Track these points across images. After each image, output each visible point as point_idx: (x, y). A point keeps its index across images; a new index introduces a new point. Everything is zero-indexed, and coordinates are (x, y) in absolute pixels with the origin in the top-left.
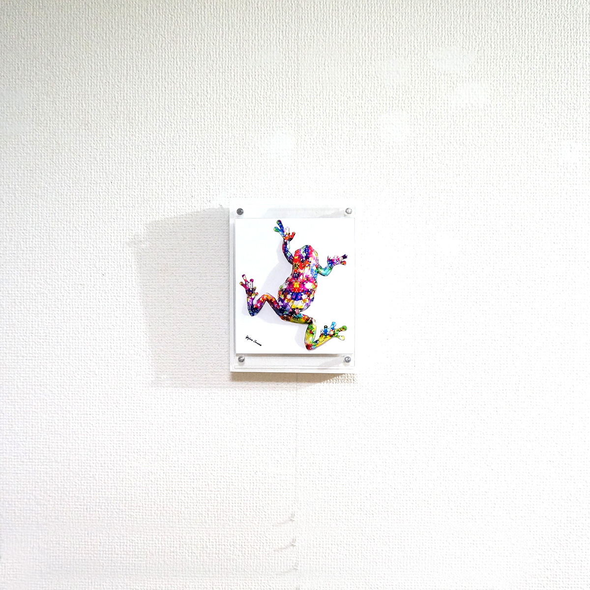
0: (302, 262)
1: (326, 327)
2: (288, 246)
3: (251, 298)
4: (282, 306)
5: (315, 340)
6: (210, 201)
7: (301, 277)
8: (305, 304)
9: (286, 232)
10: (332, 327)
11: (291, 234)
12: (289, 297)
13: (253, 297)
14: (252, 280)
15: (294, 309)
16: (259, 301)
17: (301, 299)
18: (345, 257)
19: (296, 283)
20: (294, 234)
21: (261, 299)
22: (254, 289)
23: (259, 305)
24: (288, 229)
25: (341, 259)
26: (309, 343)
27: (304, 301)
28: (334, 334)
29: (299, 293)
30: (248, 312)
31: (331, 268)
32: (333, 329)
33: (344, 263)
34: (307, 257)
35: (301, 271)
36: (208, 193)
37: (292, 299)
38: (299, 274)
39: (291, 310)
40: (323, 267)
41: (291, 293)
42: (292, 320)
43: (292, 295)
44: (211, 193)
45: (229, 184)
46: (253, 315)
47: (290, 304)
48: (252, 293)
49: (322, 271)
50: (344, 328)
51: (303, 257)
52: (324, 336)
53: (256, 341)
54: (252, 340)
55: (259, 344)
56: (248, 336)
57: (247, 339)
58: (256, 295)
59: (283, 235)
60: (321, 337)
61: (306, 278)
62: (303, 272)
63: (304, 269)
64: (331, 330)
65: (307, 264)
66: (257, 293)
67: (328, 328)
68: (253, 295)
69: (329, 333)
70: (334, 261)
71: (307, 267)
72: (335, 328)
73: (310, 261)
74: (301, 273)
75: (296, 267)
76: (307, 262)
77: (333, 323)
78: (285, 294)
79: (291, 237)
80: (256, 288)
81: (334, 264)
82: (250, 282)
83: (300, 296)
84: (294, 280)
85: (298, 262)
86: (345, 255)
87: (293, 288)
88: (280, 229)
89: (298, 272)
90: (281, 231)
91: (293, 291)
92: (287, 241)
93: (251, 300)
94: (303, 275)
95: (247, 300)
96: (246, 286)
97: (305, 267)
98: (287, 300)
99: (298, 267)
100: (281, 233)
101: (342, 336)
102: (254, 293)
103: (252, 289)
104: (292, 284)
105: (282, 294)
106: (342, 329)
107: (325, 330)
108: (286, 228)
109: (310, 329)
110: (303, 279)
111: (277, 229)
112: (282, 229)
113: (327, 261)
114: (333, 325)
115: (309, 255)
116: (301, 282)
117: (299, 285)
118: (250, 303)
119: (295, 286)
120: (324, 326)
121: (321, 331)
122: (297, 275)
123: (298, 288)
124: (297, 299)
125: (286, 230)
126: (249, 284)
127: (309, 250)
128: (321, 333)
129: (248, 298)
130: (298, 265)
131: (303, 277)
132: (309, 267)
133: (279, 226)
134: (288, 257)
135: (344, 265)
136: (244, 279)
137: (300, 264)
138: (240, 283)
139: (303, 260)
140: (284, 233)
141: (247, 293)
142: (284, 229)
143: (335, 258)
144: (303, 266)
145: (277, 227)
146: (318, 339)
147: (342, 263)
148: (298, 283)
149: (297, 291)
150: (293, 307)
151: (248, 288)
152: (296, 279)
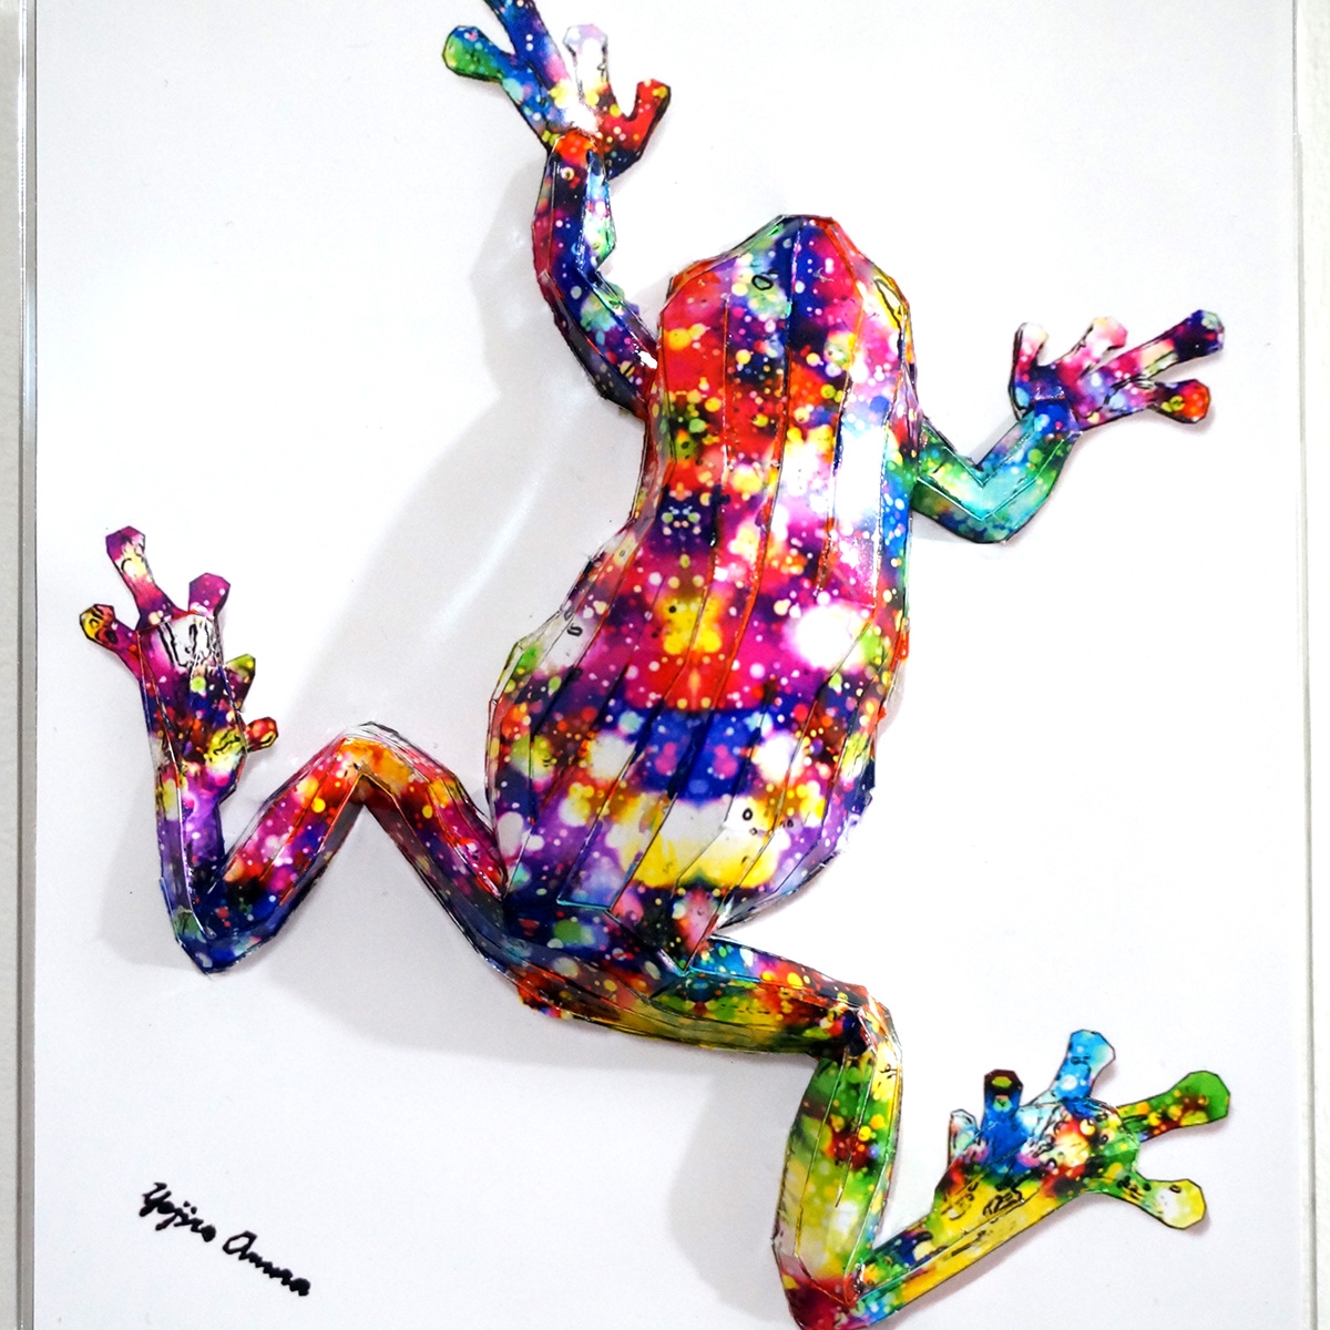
0: (755, 376)
1: (1002, 1087)
2: (592, 228)
3: (203, 781)
4: (530, 861)
5: (888, 1232)
7: (745, 541)
8: (782, 839)
9: (577, 78)
10: (1070, 1084)
11: (625, 105)
12: (608, 756)
13: (221, 764)
14: (210, 592)
15: (668, 895)
16: (279, 809)
17: (744, 780)
18: (1194, 339)
19: (685, 613)
20: (654, 104)
21: (306, 788)
22: (231, 685)
23: (279, 852)
24: (590, 53)
25: (1158, 359)
26: (821, 1260)
27: (781, 805)
28: (1093, 1168)
29: (729, 711)
30: (159, 924)
31: (1053, 455)
32: (1079, 1107)
34: (804, 333)
35: (746, 480)
37: (644, 778)
38: (723, 512)
39: (629, 906)
40: (969, 443)
42: (640, 1009)
43: (641, 739)
46: (221, 962)
47: (623, 837)
48: (215, 720)
49: (960, 488)
50: (1197, 1102)
51: (755, 332)
52: (987, 1192)
53: (251, 1237)
54: (209, 1234)
55: (285, 1276)
56: (161, 1187)
57: (156, 1217)
58: (256, 744)
59: (537, 117)
60: (954, 1198)
61: (794, 552)
62: (765, 485)
63: (771, 451)
64: (1057, 1118)
65: (810, 408)
66: (267, 720)
67: (1025, 1098)
68: (216, 741)
69: (1044, 1158)
70: (1080, 383)
71: (805, 429)
72: (1098, 1095)
73: (833, 370)
74: (746, 497)
75: (682, 438)
76: (802, 386)
77: (1070, 1047)
78: (562, 726)
79: (630, 137)
80: (252, 674)
81: (1083, 409)
82: (196, 606)
83: (737, 751)
84: (665, 578)
85: (704, 385)
86: (1198, 316)
87: (654, 666)
88: (508, 48)
89: (702, 488)
90: (522, 68)
91: (653, 696)
92: (580, 174)
93: (199, 796)
94: (764, 521)
95: (160, 797)
96: (148, 646)
97: (784, 439)
98: (589, 791)
99: (704, 434)
100: (518, 90)
101: (1175, 1189)
102: (232, 724)
103: (209, 678)
104: (648, 616)
105: (527, 734)
106: (1175, 1112)
107: (999, 1116)
108: (575, 35)
109: (835, 1111)
110: (762, 557)
111: (479, 46)
112: (530, 47)
113: (1012, 386)
114: (1076, 1061)
115: (818, 312)
116: (738, 598)
117: (716, 626)
118: (189, 827)
119: (673, 644)
120: (989, 1079)
121: (953, 1135)
122: (695, 517)
123: (714, 656)
124: (698, 786)
125: (574, 54)
126: (181, 629)
127: (819, 264)
128: (957, 1153)
129: (164, 773)
130: (704, 415)
131: (766, 538)
132: (824, 430)
133: (500, 17)
134: (601, 338)
135: (1190, 422)
136: (122, 575)
137: (731, 408)
138: (82, 623)
139: (757, 358)
140: (553, 92)
141: (153, 725)
142: (550, 49)
143: (1088, 354)
144: (761, 421)
145: (481, 36)
146: (920, 1223)
147: (1165, 406)
148: (714, 606)
149: (702, 693)
150: (651, 876)
151: (172, 674)
152: (685, 561)
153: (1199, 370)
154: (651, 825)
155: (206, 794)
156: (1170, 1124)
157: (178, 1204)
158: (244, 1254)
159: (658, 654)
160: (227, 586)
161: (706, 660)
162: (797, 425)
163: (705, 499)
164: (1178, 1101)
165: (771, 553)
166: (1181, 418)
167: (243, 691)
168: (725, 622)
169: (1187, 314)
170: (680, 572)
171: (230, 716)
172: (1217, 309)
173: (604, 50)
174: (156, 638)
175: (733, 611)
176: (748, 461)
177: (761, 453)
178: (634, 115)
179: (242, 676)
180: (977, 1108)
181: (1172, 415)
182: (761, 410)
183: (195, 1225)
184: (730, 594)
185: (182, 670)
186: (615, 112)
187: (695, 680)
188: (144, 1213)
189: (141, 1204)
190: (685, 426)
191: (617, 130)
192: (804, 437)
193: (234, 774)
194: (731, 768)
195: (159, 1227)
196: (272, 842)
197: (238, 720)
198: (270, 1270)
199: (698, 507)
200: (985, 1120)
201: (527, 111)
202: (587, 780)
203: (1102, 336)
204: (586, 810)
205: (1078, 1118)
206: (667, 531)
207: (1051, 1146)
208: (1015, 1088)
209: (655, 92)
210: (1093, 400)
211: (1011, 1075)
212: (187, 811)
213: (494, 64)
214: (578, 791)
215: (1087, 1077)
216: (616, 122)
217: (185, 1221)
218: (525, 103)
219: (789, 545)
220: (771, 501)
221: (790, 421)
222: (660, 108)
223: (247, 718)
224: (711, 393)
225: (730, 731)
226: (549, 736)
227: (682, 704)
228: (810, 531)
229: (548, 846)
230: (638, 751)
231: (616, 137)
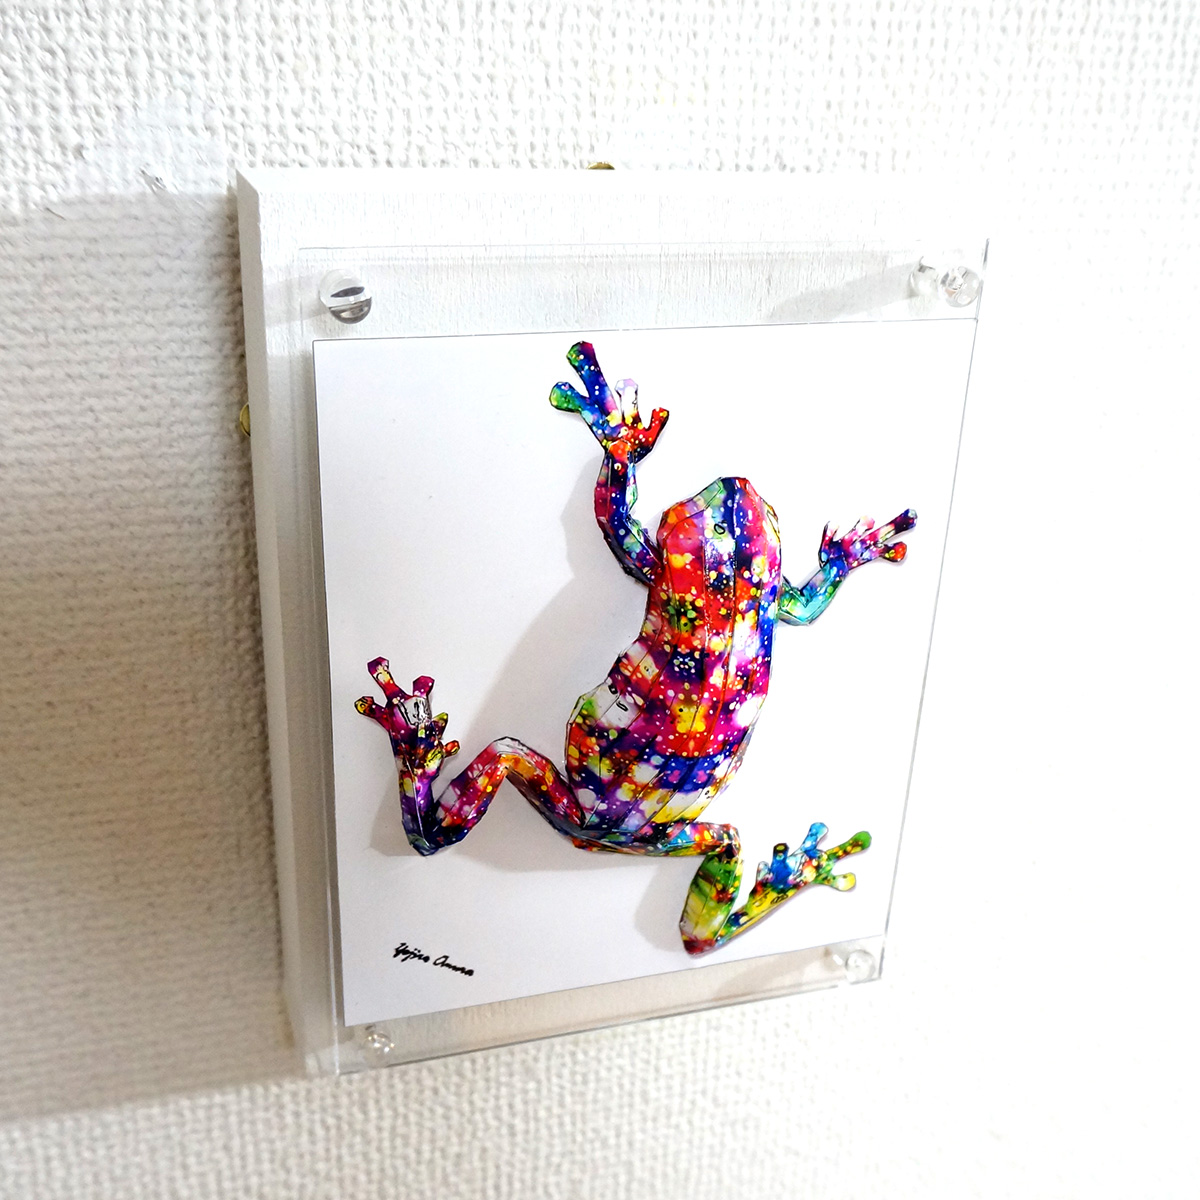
0: (719, 586)
1: (781, 850)
3: (424, 775)
6: (79, 151)
7: (716, 678)
9: (621, 409)
10: (808, 844)
11: (645, 423)
12: (644, 773)
13: (432, 766)
14: (424, 685)
18: (903, 523)
19: (687, 713)
20: (660, 420)
22: (437, 728)
24: (629, 395)
25: (886, 535)
29: (708, 755)
31: (835, 584)
32: (811, 853)
33: (894, 553)
34: (742, 559)
35: (717, 644)
36: (64, 100)
37: (661, 783)
38: (707, 661)
39: (646, 830)
41: (657, 760)
43: (662, 768)
44: (85, 96)
45: (195, 40)
48: (429, 747)
50: (859, 843)
52: (773, 895)
53: (446, 957)
54: (426, 959)
55: (462, 970)
56: (403, 944)
57: (401, 956)
58: (449, 753)
59: (600, 432)
60: (758, 897)
61: (739, 678)
62: (726, 646)
63: (728, 628)
64: (803, 861)
65: (746, 602)
66: (454, 742)
67: (789, 853)
68: (430, 756)
69: (798, 880)
70: (851, 547)
71: (743, 614)
72: (819, 847)
73: (755, 580)
74: (717, 653)
75: (683, 621)
76: (742, 591)
77: (810, 830)
78: (618, 755)
79: (647, 440)
80: (446, 721)
81: (851, 560)
82: (417, 693)
83: (708, 772)
84: (676, 693)
85: (694, 591)
86: (907, 512)
87: (671, 737)
88: (586, 394)
89: (696, 649)
90: (592, 405)
91: (670, 750)
92: (625, 467)
93: (422, 783)
94: (726, 665)
95: (401, 785)
96: (393, 714)
97: (734, 621)
98: (633, 787)
99: (695, 619)
100: (590, 417)
101: (845, 877)
102: (437, 746)
103: (426, 728)
104: (668, 712)
105: (598, 756)
106: (849, 848)
107: (778, 862)
108: (621, 385)
109: (719, 882)
110: (725, 685)
111: (569, 393)
112: (597, 393)
113: (820, 552)
114: (812, 835)
115: (748, 545)
116: (714, 706)
117: (703, 720)
118: (419, 799)
119: (682, 728)
120: (775, 848)
121: (759, 872)
122: (692, 664)
123: (701, 733)
124: (688, 787)
125: (620, 396)
126: (410, 705)
127: (745, 515)
128: (759, 879)
129: (403, 774)
130: (695, 608)
131: (727, 673)
132: (752, 613)
133: (581, 376)
134: (634, 555)
135: (896, 561)
136: (377, 680)
137: (708, 605)
138: (356, 706)
139: (720, 575)
140: (608, 418)
141: (397, 752)
142: (608, 393)
143: (856, 534)
144: (723, 611)
145: (570, 386)
146: (743, 908)
147: (887, 555)
148: (702, 710)
149: (695, 750)
150: (659, 819)
151: (407, 728)
152: (687, 686)
153: (904, 537)
154: (663, 802)
155: (425, 781)
156: (846, 853)
157: (412, 950)
158: (443, 964)
159: (674, 731)
160: (433, 681)
161: (698, 735)
162: (740, 613)
163: (697, 655)
164: (851, 844)
165: (729, 681)
166: (893, 560)
167: (442, 729)
168: (707, 717)
169: (903, 512)
170: (684, 691)
171: (436, 743)
172: (915, 508)
173: (636, 392)
174: (396, 710)
175: (711, 712)
176: (718, 634)
177: (723, 630)
178: (650, 427)
179: (441, 723)
180: (769, 860)
181: (889, 559)
182: (723, 605)
183: (420, 957)
184: (710, 704)
185: (413, 727)
186: (640, 426)
187: (692, 744)
188: (395, 956)
189: (394, 953)
190: (685, 614)
191: (641, 436)
192: (743, 618)
193: (439, 769)
194: (705, 778)
195: (403, 960)
196: (466, 808)
197: (440, 743)
198: (455, 968)
199: (693, 659)
200: (773, 864)
201: (595, 429)
202: (631, 782)
203: (863, 525)
204: (631, 794)
205: (811, 858)
206: (677, 669)
207: (801, 874)
208: (786, 848)
209: (661, 414)
210: (856, 555)
211: (785, 845)
212: (418, 791)
213: (577, 403)
214: (626, 786)
215: (815, 840)
216: (641, 432)
217: (415, 956)
218: (593, 424)
219: (737, 675)
220: (729, 654)
221: (737, 611)
222: (663, 422)
223: (444, 743)
224: (698, 596)
225: (706, 764)
226: (610, 759)
227: (685, 754)
228: (746, 666)
229: (609, 808)
230: (660, 773)
231: (640, 440)
